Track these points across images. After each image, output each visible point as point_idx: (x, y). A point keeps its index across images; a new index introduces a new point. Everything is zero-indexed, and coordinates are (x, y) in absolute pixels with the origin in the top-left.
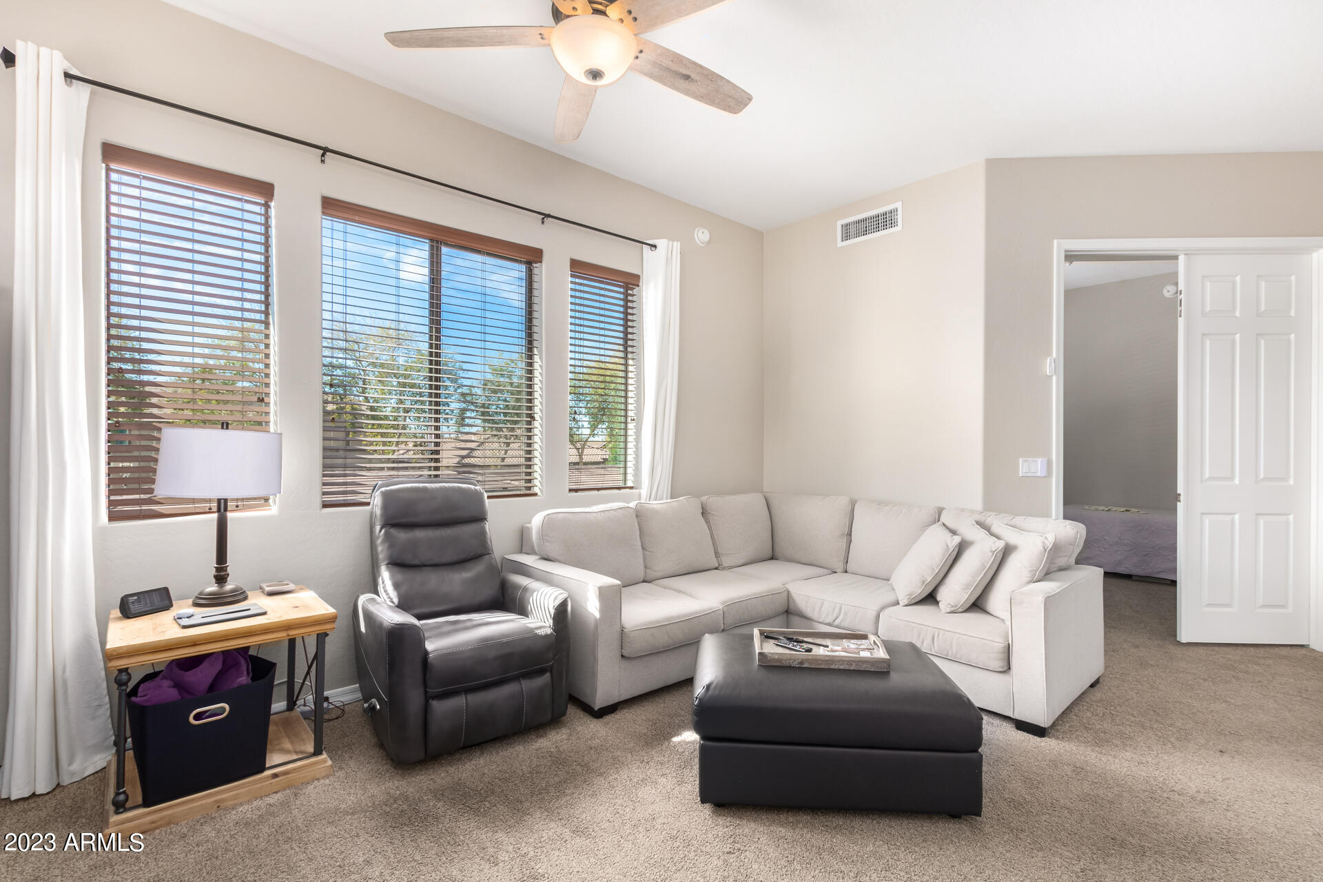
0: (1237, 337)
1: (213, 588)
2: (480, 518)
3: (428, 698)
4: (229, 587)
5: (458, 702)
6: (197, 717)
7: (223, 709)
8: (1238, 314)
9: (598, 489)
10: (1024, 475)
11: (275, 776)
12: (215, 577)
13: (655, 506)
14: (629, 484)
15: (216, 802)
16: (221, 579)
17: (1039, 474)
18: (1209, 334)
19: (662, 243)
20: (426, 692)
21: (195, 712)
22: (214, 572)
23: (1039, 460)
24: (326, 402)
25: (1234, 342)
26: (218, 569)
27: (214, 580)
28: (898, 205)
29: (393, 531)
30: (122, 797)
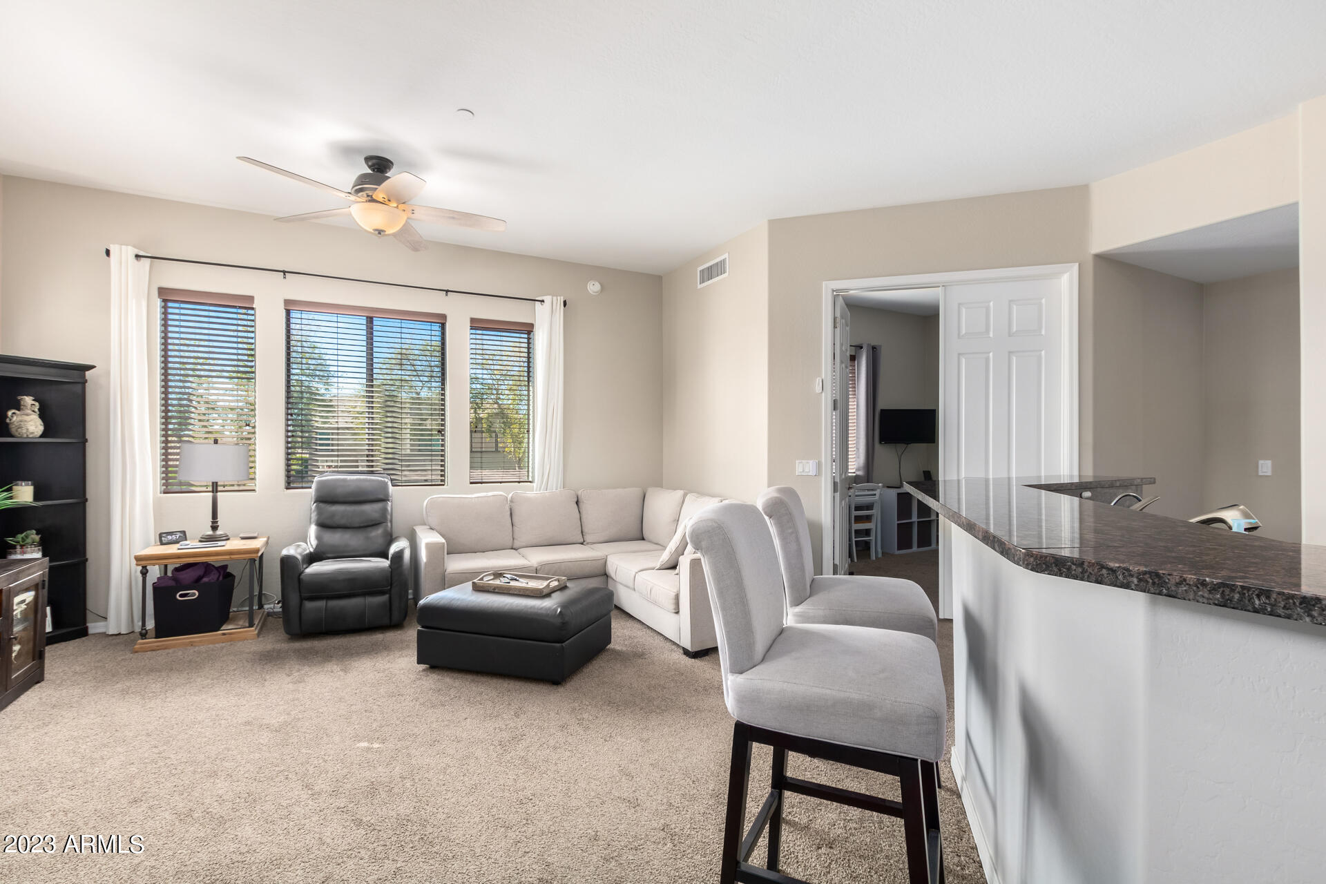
0: (991, 354)
1: (210, 533)
2: (384, 499)
3: (302, 599)
4: (219, 532)
5: (321, 604)
6: (181, 596)
7: (194, 594)
8: (991, 335)
9: (501, 482)
10: (800, 474)
11: (224, 634)
12: (211, 527)
13: (529, 495)
14: (530, 480)
15: (191, 642)
16: (214, 528)
17: (810, 474)
18: (963, 354)
19: (547, 299)
20: (301, 596)
21: (181, 593)
22: (211, 524)
23: (811, 462)
24: (288, 425)
25: (987, 360)
26: (213, 522)
27: (210, 528)
28: (726, 256)
29: (322, 505)
30: (144, 631)
